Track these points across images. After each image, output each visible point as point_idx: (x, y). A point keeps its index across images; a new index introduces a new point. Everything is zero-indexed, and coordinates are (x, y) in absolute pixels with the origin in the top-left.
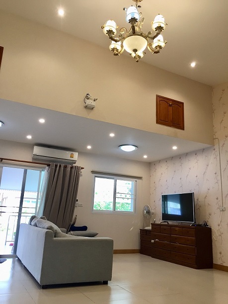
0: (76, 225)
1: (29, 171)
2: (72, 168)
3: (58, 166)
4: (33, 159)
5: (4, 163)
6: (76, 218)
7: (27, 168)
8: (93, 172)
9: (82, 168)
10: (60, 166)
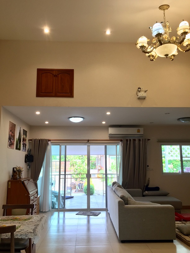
0: (150, 186)
1: (108, 147)
2: (140, 140)
3: (129, 141)
7: (106, 144)
8: (159, 141)
9: (149, 140)
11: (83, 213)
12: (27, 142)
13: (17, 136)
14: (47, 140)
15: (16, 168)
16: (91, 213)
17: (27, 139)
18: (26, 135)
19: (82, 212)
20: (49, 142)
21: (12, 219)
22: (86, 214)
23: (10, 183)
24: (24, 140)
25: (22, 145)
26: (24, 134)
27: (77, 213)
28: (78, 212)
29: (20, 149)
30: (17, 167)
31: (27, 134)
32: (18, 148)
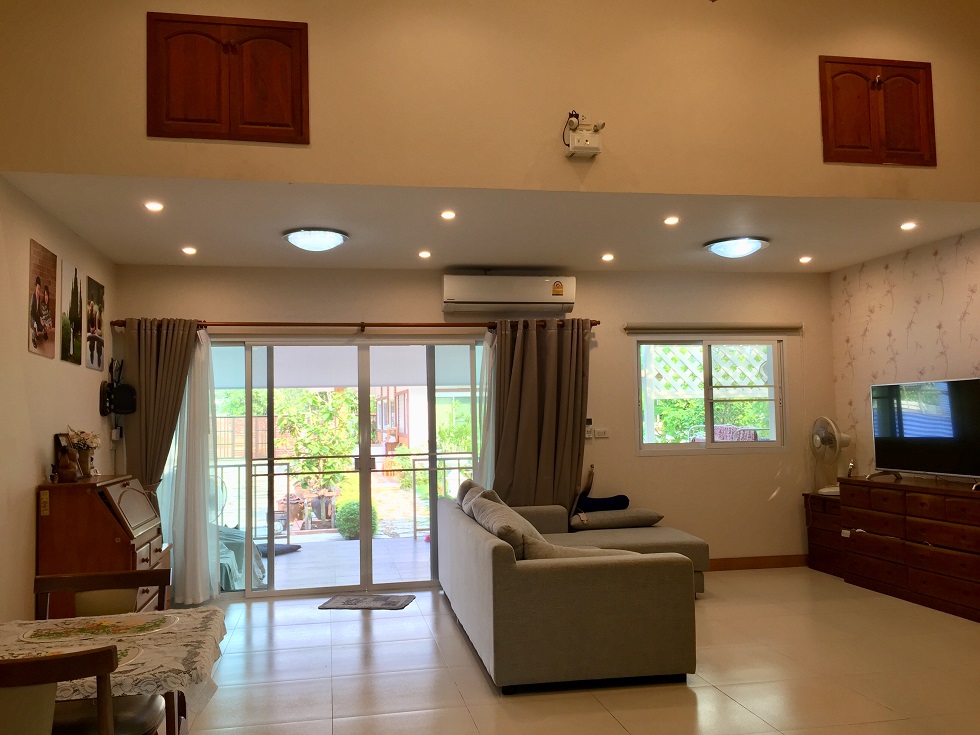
0: (594, 494)
1: (441, 351)
2: (562, 326)
3: (521, 327)
4: (447, 313)
5: (370, 336)
6: (591, 475)
7: (431, 342)
8: (631, 330)
9: (595, 323)
10: (526, 325)
11: (348, 602)
12: (106, 333)
13: (63, 306)
14: (191, 322)
15: (66, 435)
16: (378, 599)
17: (107, 318)
18: (100, 302)
19: (344, 599)
20: (201, 333)
21: (82, 630)
22: (359, 605)
23: (45, 496)
24: (93, 322)
25: (85, 345)
26: (90, 297)
27: (322, 601)
28: (326, 600)
29: (77, 360)
30: (71, 433)
31: (105, 297)
32: (70, 356)
